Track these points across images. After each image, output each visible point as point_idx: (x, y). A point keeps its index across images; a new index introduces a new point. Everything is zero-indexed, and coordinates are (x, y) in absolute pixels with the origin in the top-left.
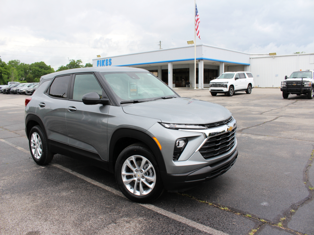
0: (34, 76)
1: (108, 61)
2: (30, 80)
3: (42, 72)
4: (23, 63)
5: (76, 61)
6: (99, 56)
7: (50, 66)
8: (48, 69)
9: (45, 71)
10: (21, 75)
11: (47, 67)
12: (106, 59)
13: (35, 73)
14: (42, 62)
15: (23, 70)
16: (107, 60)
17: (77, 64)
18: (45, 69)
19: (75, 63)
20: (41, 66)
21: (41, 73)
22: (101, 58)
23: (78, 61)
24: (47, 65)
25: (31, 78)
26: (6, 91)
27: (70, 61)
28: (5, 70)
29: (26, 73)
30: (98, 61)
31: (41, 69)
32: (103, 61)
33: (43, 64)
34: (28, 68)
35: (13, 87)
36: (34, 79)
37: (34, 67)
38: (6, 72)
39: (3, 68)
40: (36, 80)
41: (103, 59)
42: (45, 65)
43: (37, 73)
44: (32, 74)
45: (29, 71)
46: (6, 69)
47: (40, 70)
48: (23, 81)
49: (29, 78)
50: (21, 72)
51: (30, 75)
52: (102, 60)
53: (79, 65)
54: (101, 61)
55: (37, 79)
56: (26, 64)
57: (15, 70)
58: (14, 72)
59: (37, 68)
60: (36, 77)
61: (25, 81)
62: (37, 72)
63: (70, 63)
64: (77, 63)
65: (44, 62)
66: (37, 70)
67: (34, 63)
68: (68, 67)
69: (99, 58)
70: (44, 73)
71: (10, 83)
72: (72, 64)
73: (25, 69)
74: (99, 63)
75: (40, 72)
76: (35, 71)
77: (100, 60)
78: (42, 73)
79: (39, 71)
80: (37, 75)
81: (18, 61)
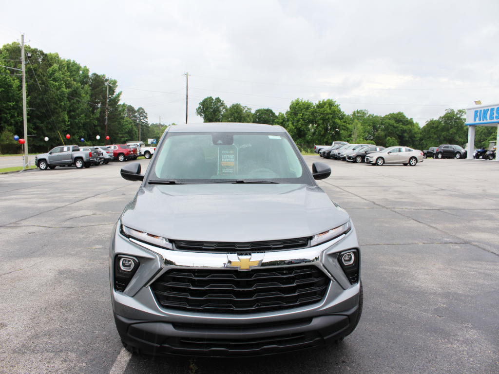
0: (386, 135)
1: (495, 112)
2: (380, 139)
3: (399, 128)
4: (372, 114)
5: (456, 111)
6: (478, 102)
7: (411, 119)
8: (407, 124)
9: (404, 127)
10: (367, 132)
11: (407, 121)
12: (490, 108)
13: (388, 129)
14: (400, 112)
15: (371, 124)
16: (493, 110)
17: (458, 116)
18: (403, 124)
19: (454, 115)
20: (398, 119)
21: (396, 129)
22: (482, 105)
23: (460, 111)
24: (407, 117)
25: (381, 137)
26: (326, 154)
27: (446, 112)
28: (343, 124)
29: (375, 128)
30: (476, 112)
31: (398, 123)
32: (486, 112)
33: (401, 116)
34: (378, 121)
35: (334, 149)
36: (386, 138)
37: (387, 121)
38: (345, 127)
39: (342, 121)
40: (389, 140)
41: (486, 109)
42: (404, 117)
43: (391, 130)
44: (383, 130)
45: (380, 127)
46: (345, 122)
47: (396, 125)
48: (368, 141)
49: (379, 137)
50: (369, 127)
51: (380, 133)
52: (482, 109)
53: (461, 117)
54: (481, 111)
55: (391, 139)
56: (376, 117)
57: (359, 125)
58: (358, 127)
59: (392, 122)
60: (389, 136)
61: (373, 142)
62: (391, 128)
63: (446, 114)
64: (457, 114)
65: (402, 113)
66: (391, 126)
67: (388, 114)
68: (442, 121)
69: (478, 106)
70: (401, 130)
71: (335, 144)
72: (448, 117)
73: (374, 123)
74: (478, 114)
75: (396, 127)
76: (388, 126)
77: (479, 110)
78: (398, 130)
79: (394, 127)
80: (391, 133)
81: (366, 112)
